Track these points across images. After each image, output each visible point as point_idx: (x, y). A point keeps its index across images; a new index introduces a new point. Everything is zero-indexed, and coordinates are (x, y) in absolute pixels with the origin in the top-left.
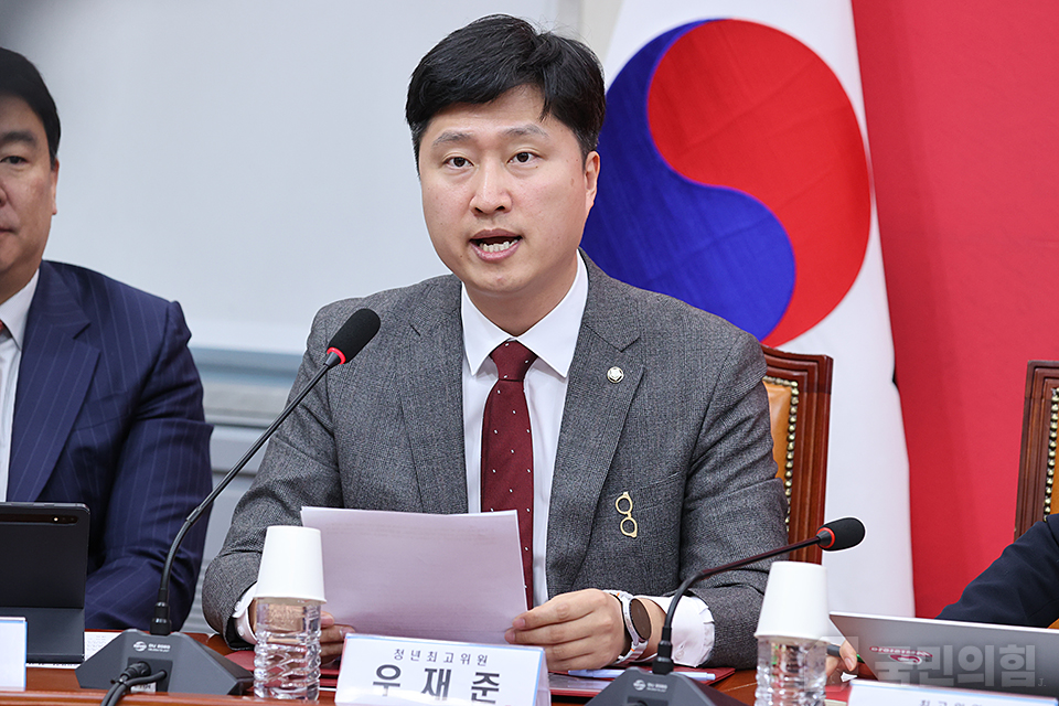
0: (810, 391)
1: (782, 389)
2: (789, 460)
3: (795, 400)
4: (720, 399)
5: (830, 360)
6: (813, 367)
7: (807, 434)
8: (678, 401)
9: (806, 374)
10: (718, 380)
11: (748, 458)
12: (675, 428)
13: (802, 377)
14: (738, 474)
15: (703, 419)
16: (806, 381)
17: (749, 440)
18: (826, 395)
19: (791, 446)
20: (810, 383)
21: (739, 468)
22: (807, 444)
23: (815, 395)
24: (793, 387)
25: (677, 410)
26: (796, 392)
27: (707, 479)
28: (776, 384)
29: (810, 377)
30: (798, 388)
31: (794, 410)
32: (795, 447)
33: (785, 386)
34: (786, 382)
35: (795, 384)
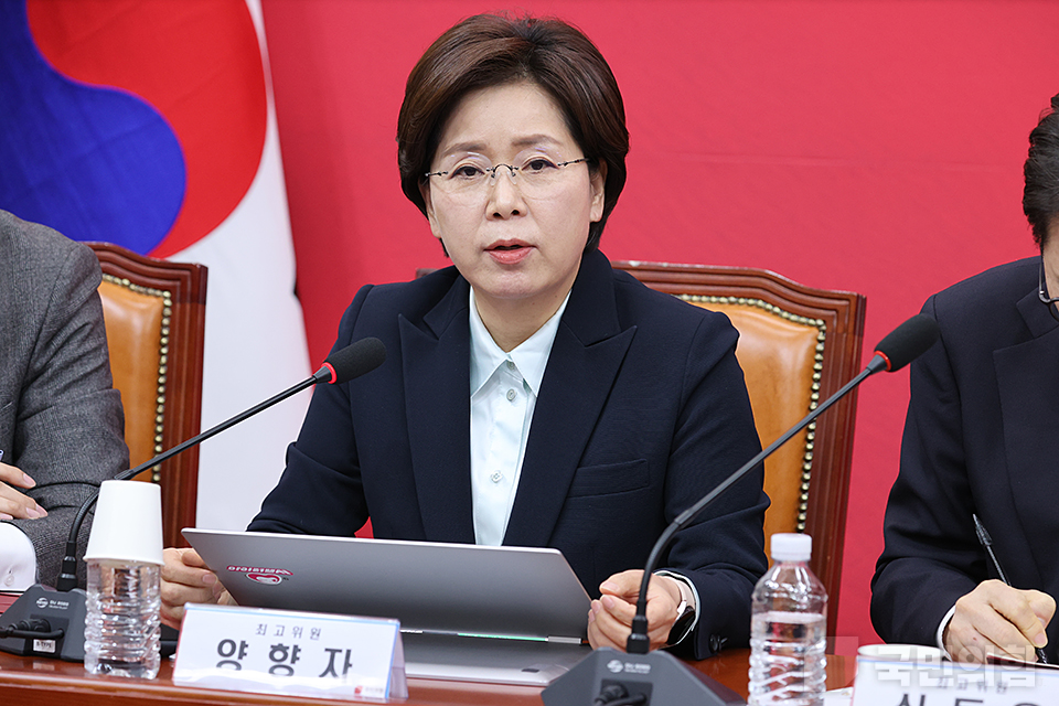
0: (182, 302)
1: (154, 300)
2: (162, 375)
3: (168, 312)
4: (53, 321)
5: (204, 270)
6: (185, 276)
7: (181, 347)
8: (9, 326)
9: (178, 283)
10: (51, 301)
11: (79, 371)
12: (7, 355)
13: (174, 287)
14: (67, 387)
15: (35, 344)
16: (178, 291)
17: (81, 351)
18: (200, 306)
19: (164, 360)
20: (183, 294)
21: (68, 381)
22: (180, 358)
23: (188, 306)
24: (165, 298)
25: (9, 336)
26: (168, 303)
27: (35, 396)
28: (148, 294)
29: (184, 286)
30: (171, 299)
31: (166, 321)
32: (168, 361)
33: (157, 297)
34: (158, 293)
35: (167, 294)
